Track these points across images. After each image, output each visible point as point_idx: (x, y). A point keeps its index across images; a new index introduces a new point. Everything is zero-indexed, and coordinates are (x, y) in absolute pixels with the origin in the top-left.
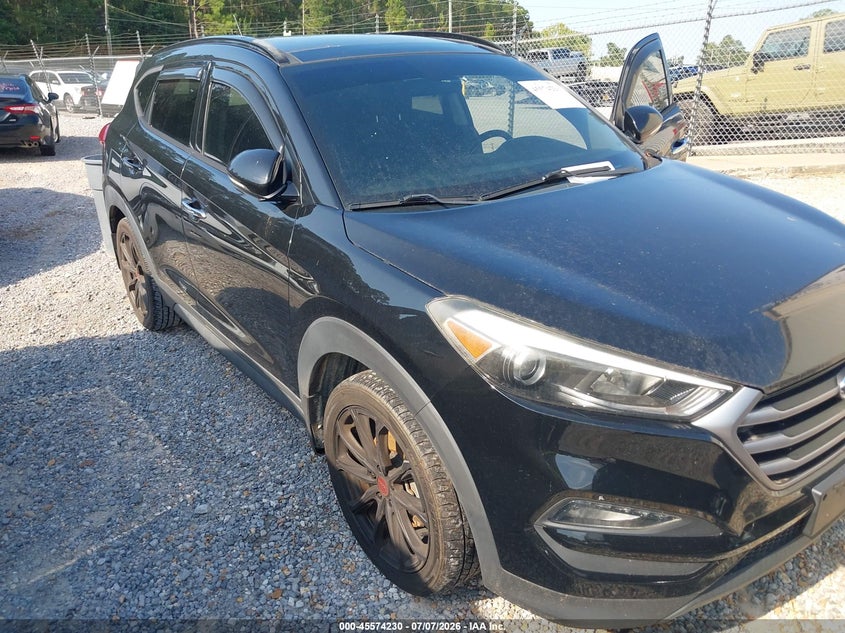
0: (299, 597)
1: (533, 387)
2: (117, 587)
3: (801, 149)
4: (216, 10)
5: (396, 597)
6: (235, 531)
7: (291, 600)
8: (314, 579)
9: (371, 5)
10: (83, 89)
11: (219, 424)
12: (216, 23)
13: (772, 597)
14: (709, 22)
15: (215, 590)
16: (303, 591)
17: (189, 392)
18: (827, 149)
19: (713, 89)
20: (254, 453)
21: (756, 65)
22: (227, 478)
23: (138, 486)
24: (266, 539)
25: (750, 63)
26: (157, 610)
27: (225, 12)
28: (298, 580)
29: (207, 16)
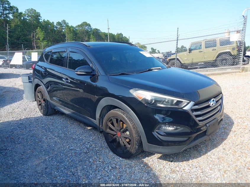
0: (99, 161)
1: (152, 104)
2: (56, 163)
3: (202, 71)
4: (41, 39)
5: (122, 160)
6: (81, 151)
7: (98, 162)
8: (102, 158)
9: (86, 38)
10: (3, 60)
11: (70, 133)
12: (41, 42)
13: (201, 153)
14: (177, 41)
15: (79, 162)
16: (100, 160)
17: (60, 127)
18: (208, 71)
19: (180, 57)
20: (81, 138)
21: (190, 51)
22: (76, 143)
23: (54, 145)
24: (89, 152)
25: (188, 51)
26: (67, 166)
27: (44, 39)
28: (99, 158)
29: (38, 41)
